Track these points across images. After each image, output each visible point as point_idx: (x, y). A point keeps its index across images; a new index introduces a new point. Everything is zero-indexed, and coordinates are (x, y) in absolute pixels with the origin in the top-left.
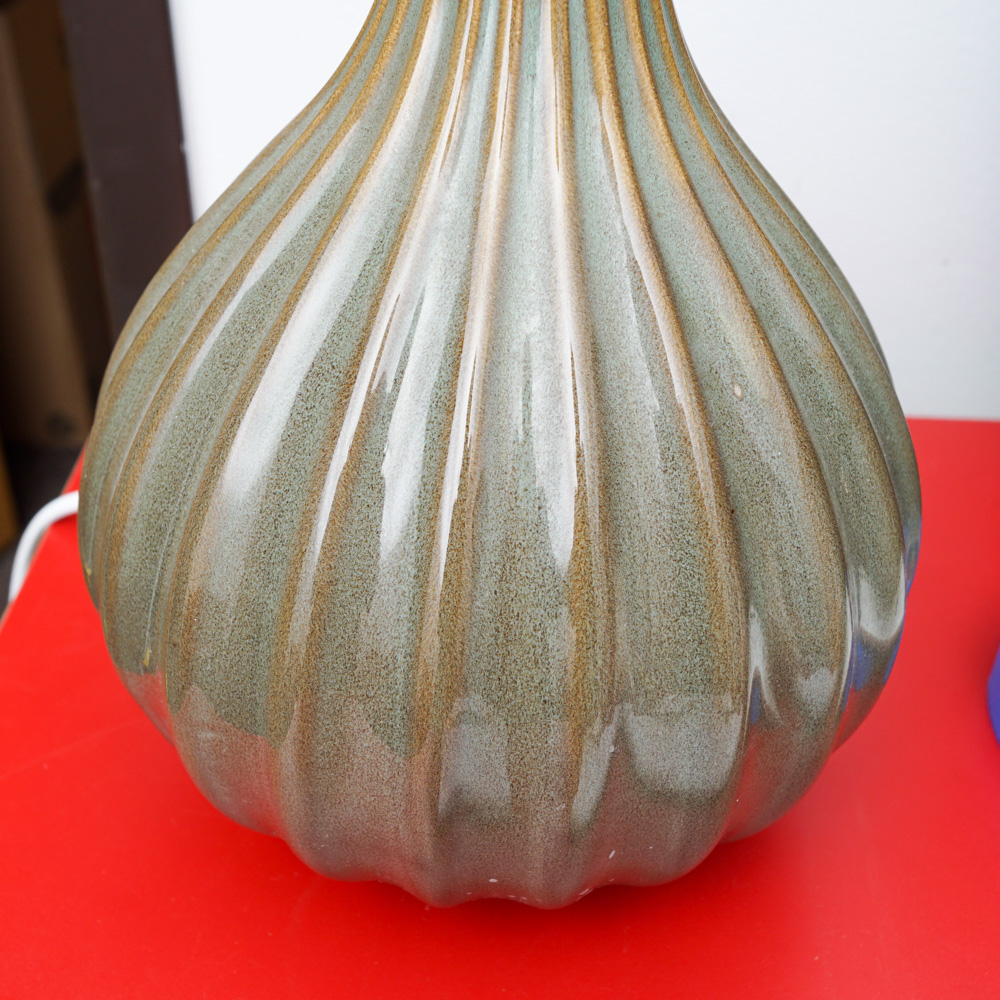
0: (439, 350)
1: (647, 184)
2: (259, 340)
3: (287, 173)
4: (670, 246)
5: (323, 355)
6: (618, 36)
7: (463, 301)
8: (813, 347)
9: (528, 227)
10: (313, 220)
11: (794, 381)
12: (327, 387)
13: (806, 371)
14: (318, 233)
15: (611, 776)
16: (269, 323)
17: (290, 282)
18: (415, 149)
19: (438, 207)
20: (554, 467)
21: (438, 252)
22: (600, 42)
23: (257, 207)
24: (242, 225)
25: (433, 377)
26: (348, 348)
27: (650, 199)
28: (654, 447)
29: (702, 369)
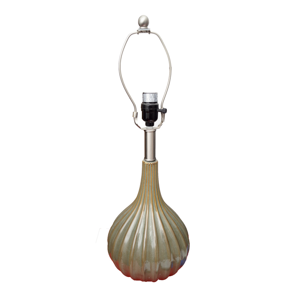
0: (143, 229)
1: (160, 214)
2: (127, 228)
3: (129, 213)
4: (162, 219)
5: (133, 230)
6: (157, 202)
7: (145, 225)
8: (176, 227)
9: (150, 218)
10: (132, 218)
11: (174, 230)
12: (134, 232)
13: (175, 229)
14: (132, 219)
15: (159, 268)
16: (128, 227)
17: (130, 223)
18: (140, 212)
19: (143, 216)
20: (153, 238)
21: (143, 220)
22: (155, 203)
23: (126, 216)
24: (125, 217)
25: (143, 231)
26: (135, 229)
27: (160, 215)
28: (161, 236)
29: (165, 229)
